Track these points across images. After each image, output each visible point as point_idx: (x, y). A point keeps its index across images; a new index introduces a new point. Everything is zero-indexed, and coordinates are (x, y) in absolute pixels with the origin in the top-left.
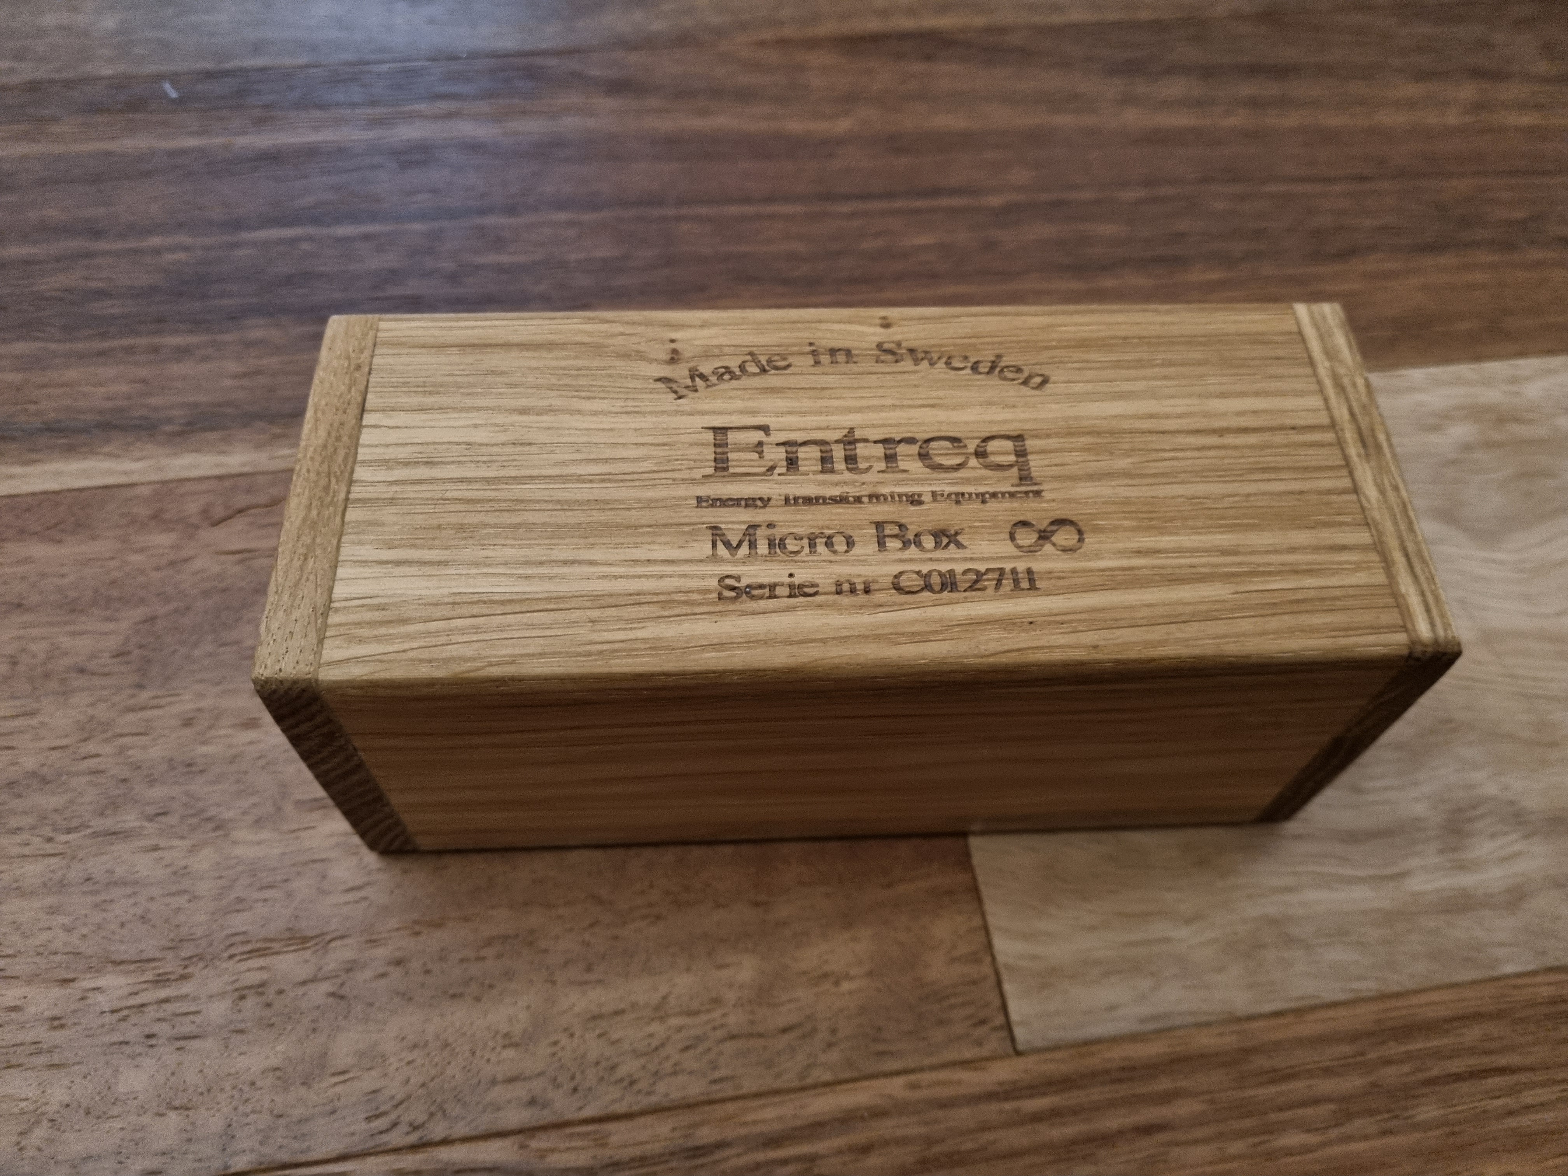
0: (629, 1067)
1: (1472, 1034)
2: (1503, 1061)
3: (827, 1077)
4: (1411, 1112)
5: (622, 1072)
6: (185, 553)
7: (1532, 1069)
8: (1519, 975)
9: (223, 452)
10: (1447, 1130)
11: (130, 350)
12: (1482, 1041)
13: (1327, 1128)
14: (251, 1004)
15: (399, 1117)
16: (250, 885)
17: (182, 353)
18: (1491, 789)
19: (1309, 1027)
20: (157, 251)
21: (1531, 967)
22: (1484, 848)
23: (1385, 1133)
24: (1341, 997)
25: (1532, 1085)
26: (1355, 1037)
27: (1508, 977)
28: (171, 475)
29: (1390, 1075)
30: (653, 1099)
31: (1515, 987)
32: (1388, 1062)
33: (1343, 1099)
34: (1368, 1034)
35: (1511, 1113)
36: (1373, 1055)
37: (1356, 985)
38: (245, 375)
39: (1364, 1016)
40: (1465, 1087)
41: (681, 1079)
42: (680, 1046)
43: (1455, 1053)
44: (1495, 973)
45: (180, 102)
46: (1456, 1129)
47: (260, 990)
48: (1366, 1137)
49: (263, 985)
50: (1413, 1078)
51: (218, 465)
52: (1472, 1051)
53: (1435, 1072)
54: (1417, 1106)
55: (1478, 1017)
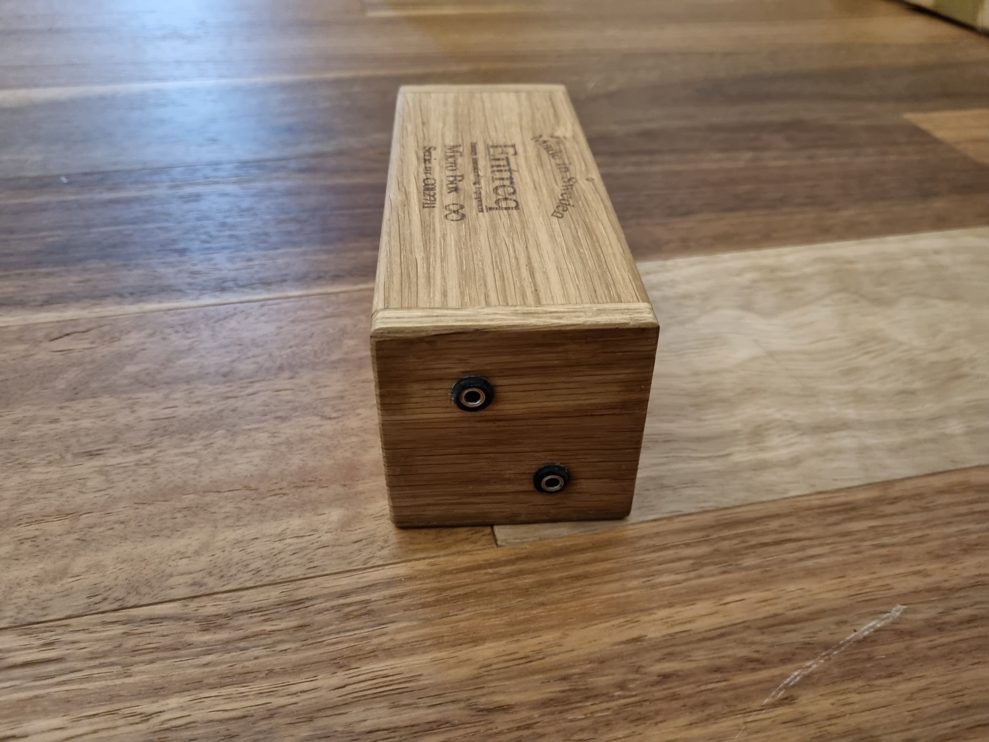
0: (258, 564)
1: (774, 524)
2: (794, 536)
3: (381, 563)
4: (738, 563)
5: (252, 567)
6: (32, 352)
7: (811, 539)
8: (799, 496)
9: (61, 312)
10: (762, 570)
11: (20, 275)
12: (780, 527)
13: (689, 572)
14: (26, 546)
15: (108, 595)
16: (38, 492)
17: (49, 274)
18: (778, 416)
19: (677, 525)
20: (43, 238)
21: (807, 492)
22: (775, 441)
23: (724, 572)
24: (694, 511)
25: (811, 546)
26: (702, 528)
27: (794, 497)
28: (31, 321)
29: (725, 545)
30: (271, 578)
31: (798, 501)
32: (724, 539)
33: (696, 558)
34: (711, 527)
35: (801, 560)
36: (715, 536)
37: (704, 505)
38: (80, 282)
39: (709, 518)
40: (772, 549)
41: (288, 568)
42: (290, 553)
43: (765, 533)
44: (785, 496)
45: (69, 184)
46: (767, 569)
47: (33, 539)
48: (713, 575)
49: (35, 537)
50: (740, 546)
51: (58, 317)
52: (775, 531)
53: (753, 542)
54: (743, 559)
55: (777, 516)
